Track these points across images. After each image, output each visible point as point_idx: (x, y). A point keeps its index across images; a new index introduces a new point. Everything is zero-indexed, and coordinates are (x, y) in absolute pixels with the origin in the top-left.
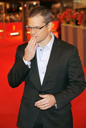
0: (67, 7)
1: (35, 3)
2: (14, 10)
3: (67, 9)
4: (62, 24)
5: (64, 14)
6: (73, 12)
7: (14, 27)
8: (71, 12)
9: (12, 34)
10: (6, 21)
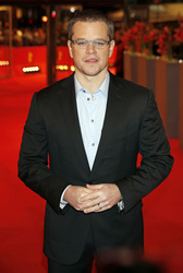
0: (137, 19)
1: (73, 10)
2: (31, 22)
3: (137, 23)
4: (125, 52)
5: (130, 31)
6: (148, 28)
7: (30, 55)
8: (144, 28)
9: (25, 70)
10: (15, 43)
